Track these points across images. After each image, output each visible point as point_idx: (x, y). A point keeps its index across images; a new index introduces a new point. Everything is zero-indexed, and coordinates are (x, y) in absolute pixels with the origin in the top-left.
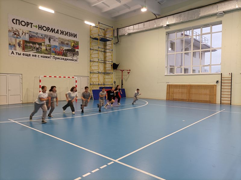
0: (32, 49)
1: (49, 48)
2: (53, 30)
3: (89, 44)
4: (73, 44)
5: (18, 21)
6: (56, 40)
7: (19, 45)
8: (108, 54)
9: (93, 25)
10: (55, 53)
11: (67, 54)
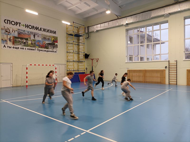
0: (20, 43)
1: (34, 42)
2: (37, 28)
3: (66, 39)
4: (53, 39)
5: (9, 21)
6: (40, 36)
7: (10, 40)
8: (81, 47)
9: (69, 24)
10: (39, 46)
11: (48, 47)
